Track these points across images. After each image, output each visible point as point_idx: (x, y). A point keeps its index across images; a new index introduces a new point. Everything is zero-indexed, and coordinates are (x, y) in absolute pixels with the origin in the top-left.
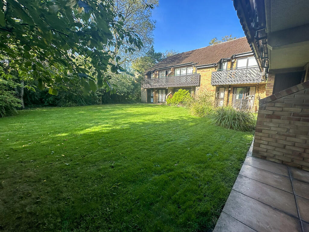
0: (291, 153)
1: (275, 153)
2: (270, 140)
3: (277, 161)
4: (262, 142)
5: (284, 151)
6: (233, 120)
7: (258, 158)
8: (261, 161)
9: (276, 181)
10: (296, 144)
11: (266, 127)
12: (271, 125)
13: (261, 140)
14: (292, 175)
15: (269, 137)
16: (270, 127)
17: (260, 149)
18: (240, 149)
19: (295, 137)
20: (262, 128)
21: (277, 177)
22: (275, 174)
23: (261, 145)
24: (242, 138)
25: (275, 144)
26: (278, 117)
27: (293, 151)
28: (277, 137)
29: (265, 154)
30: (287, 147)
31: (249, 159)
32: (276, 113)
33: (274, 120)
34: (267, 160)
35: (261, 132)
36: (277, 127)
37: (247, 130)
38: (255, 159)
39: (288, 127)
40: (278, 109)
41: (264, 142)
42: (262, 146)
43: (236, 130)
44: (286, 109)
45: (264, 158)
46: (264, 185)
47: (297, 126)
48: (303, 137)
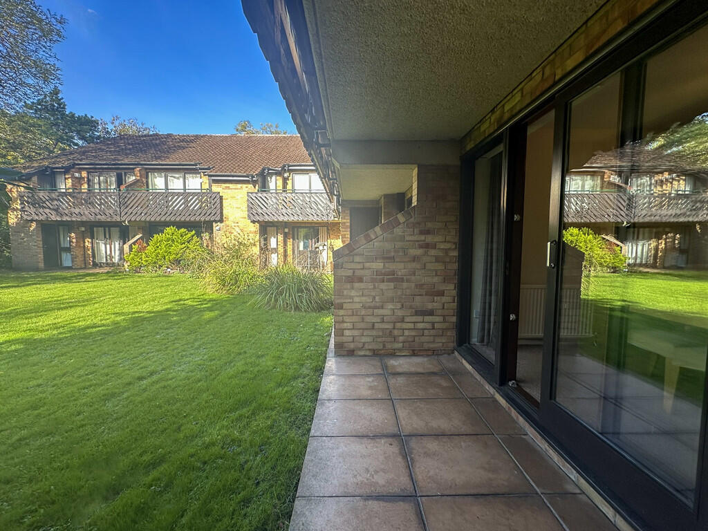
0: (381, 334)
1: (364, 339)
2: (355, 319)
3: (368, 353)
4: (345, 325)
5: (374, 333)
6: (298, 292)
7: (344, 356)
8: (348, 360)
9: (371, 388)
10: (385, 318)
11: (347, 299)
12: (353, 293)
13: (343, 322)
14: (386, 370)
15: (353, 315)
16: (351, 297)
17: (344, 339)
18: (316, 349)
19: (382, 307)
20: (343, 301)
21: (370, 379)
22: (368, 376)
23: (345, 331)
24: (316, 325)
25: (362, 325)
26: (360, 280)
27: (383, 330)
28: (363, 312)
29: (352, 346)
30: (377, 326)
31: (331, 364)
32: (358, 273)
33: (357, 285)
34: (356, 356)
35: (342, 308)
36: (359, 296)
37: (322, 309)
38: (340, 360)
39: (373, 294)
40: (360, 266)
41: (348, 324)
42: (347, 333)
43: (305, 311)
44: (367, 265)
45: (351, 353)
46: (356, 402)
47: (382, 290)
48: (390, 306)
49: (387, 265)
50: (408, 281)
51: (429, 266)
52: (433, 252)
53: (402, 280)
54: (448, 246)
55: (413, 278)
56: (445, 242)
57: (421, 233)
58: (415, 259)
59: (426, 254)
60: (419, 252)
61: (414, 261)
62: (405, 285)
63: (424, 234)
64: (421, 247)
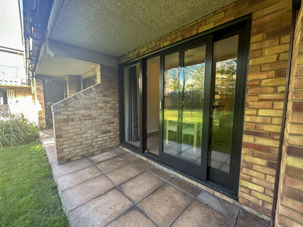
0: (86, 146)
1: (76, 151)
2: (70, 142)
3: (79, 158)
4: (64, 146)
5: (82, 146)
7: (64, 163)
8: (68, 164)
10: (88, 138)
11: (65, 131)
12: (69, 128)
15: (69, 140)
16: (68, 130)
17: (64, 154)
19: (86, 133)
20: (61, 133)
23: (64, 149)
25: (75, 144)
26: (72, 120)
27: (87, 144)
28: (75, 137)
29: (69, 156)
30: (83, 143)
32: (70, 117)
33: (70, 123)
34: (72, 161)
35: (61, 137)
36: (73, 129)
38: (63, 166)
39: (81, 127)
40: (72, 113)
41: (66, 145)
44: (76, 112)
45: (69, 160)
46: (86, 182)
47: (85, 124)
48: (90, 132)
49: (87, 112)
50: (98, 119)
51: (107, 111)
52: (109, 105)
53: (95, 118)
54: (115, 102)
55: (101, 117)
56: (114, 100)
57: (103, 96)
58: (101, 108)
59: (106, 106)
60: (103, 105)
61: (101, 109)
62: (97, 120)
63: (105, 97)
64: (103, 102)
